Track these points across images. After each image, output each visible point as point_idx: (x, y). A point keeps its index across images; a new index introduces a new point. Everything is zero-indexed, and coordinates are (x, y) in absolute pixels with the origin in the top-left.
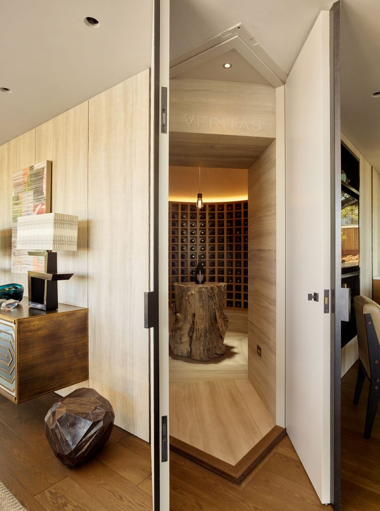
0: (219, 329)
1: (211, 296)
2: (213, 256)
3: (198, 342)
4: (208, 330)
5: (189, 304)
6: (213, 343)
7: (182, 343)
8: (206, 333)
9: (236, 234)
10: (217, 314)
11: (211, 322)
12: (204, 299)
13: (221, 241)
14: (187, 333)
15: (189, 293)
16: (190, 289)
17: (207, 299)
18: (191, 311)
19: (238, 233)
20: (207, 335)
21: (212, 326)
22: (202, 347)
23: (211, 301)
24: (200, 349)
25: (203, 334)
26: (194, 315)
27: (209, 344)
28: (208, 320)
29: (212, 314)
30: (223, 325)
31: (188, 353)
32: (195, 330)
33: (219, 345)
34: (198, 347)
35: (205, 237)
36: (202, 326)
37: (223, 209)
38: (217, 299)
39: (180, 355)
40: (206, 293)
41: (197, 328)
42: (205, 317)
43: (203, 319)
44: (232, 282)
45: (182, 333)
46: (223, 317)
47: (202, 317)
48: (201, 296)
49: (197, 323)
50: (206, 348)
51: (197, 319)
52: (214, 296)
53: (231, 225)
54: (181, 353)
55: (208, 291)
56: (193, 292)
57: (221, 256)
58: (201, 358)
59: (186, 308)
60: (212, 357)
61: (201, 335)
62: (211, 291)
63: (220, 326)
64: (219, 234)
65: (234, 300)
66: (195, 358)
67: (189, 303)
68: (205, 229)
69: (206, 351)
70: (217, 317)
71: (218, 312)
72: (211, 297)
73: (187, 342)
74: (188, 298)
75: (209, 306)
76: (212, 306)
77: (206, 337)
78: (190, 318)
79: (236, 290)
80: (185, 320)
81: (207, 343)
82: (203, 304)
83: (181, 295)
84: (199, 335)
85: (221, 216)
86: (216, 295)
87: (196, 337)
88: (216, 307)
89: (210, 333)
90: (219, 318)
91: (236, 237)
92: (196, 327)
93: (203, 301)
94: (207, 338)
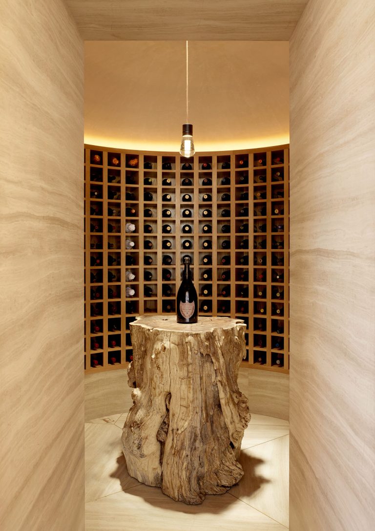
0: (226, 428)
1: (208, 355)
2: (226, 260)
3: (176, 459)
4: (198, 432)
5: (156, 371)
6: (211, 463)
7: (142, 456)
8: (195, 440)
9: (273, 213)
10: (222, 395)
11: (207, 414)
12: (190, 360)
13: (242, 228)
14: (154, 434)
15: (158, 346)
16: (159, 337)
17: (198, 361)
18: (162, 387)
19: (277, 211)
20: (197, 444)
21: (209, 424)
22: (184, 472)
23: (208, 365)
24: (180, 477)
25: (187, 443)
26: (169, 396)
27: (201, 465)
28: (198, 410)
29: (210, 395)
30: (236, 419)
31: (156, 478)
32: (170, 431)
33: (227, 464)
34: (176, 471)
35: (211, 221)
36: (187, 423)
37: (246, 165)
38: (222, 360)
39: (140, 479)
40: (196, 348)
41: (175, 427)
42: (193, 401)
43: (187, 407)
44: (265, 313)
45: (143, 435)
46: (236, 400)
47: (184, 403)
48: (183, 354)
49: (173, 415)
50: (194, 474)
51: (175, 406)
52: (215, 353)
53: (264, 196)
54: (143, 477)
55: (200, 343)
56: (167, 344)
57: (242, 260)
58: (182, 495)
59: (152, 379)
60: (210, 493)
61: (182, 444)
62: (207, 343)
63: (228, 421)
64: (238, 214)
65: (269, 350)
66: (172, 495)
67: (158, 367)
68: (210, 206)
69: (194, 482)
70: (223, 402)
71: (225, 389)
72: (208, 357)
73: (153, 453)
74: (157, 358)
75: (201, 378)
76: (209, 376)
77: (193, 449)
78: (159, 401)
79: (273, 331)
80: (151, 406)
81: (196, 464)
82: (188, 372)
83: (143, 349)
84: (179, 443)
85: (242, 177)
86: (219, 351)
87: (172, 447)
88: (219, 378)
89: (204, 439)
90: (227, 403)
91: (273, 220)
92: (173, 425)
93: (188, 365)
94: (197, 453)
